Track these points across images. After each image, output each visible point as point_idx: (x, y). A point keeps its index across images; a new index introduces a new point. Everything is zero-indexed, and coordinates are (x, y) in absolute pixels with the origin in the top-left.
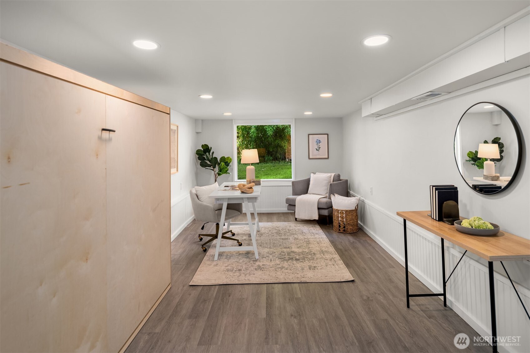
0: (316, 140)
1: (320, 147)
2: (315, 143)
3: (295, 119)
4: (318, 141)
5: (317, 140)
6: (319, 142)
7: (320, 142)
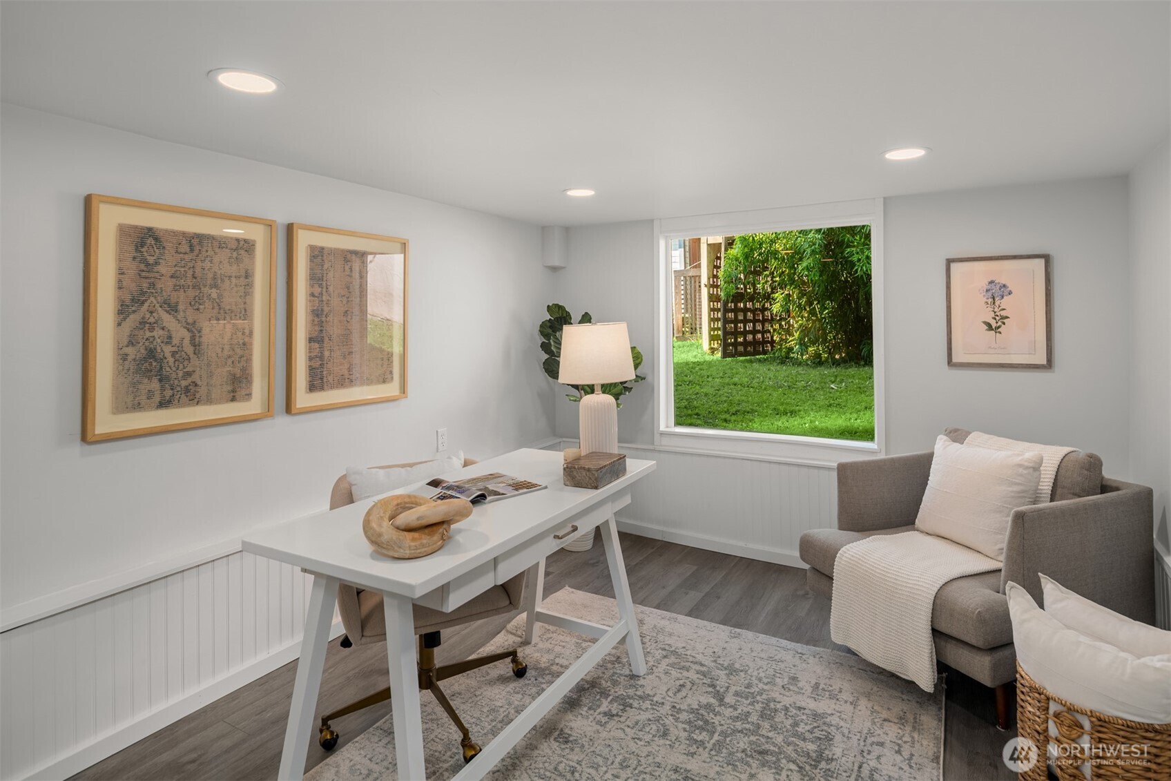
0: (983, 284)
1: (1003, 313)
2: (982, 299)
3: (886, 201)
4: (996, 289)
5: (991, 282)
6: (996, 292)
7: (1004, 290)
